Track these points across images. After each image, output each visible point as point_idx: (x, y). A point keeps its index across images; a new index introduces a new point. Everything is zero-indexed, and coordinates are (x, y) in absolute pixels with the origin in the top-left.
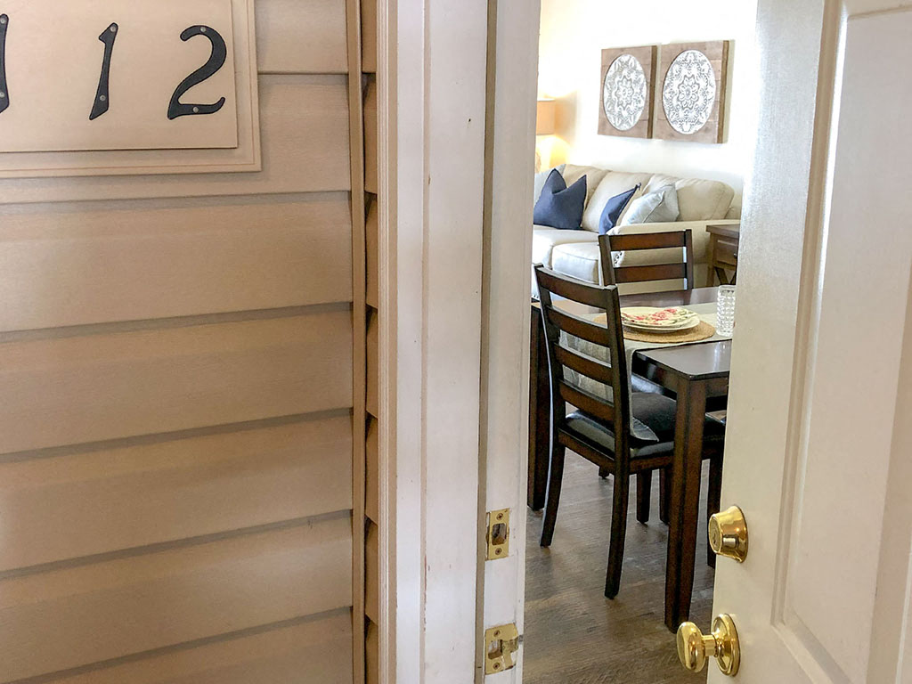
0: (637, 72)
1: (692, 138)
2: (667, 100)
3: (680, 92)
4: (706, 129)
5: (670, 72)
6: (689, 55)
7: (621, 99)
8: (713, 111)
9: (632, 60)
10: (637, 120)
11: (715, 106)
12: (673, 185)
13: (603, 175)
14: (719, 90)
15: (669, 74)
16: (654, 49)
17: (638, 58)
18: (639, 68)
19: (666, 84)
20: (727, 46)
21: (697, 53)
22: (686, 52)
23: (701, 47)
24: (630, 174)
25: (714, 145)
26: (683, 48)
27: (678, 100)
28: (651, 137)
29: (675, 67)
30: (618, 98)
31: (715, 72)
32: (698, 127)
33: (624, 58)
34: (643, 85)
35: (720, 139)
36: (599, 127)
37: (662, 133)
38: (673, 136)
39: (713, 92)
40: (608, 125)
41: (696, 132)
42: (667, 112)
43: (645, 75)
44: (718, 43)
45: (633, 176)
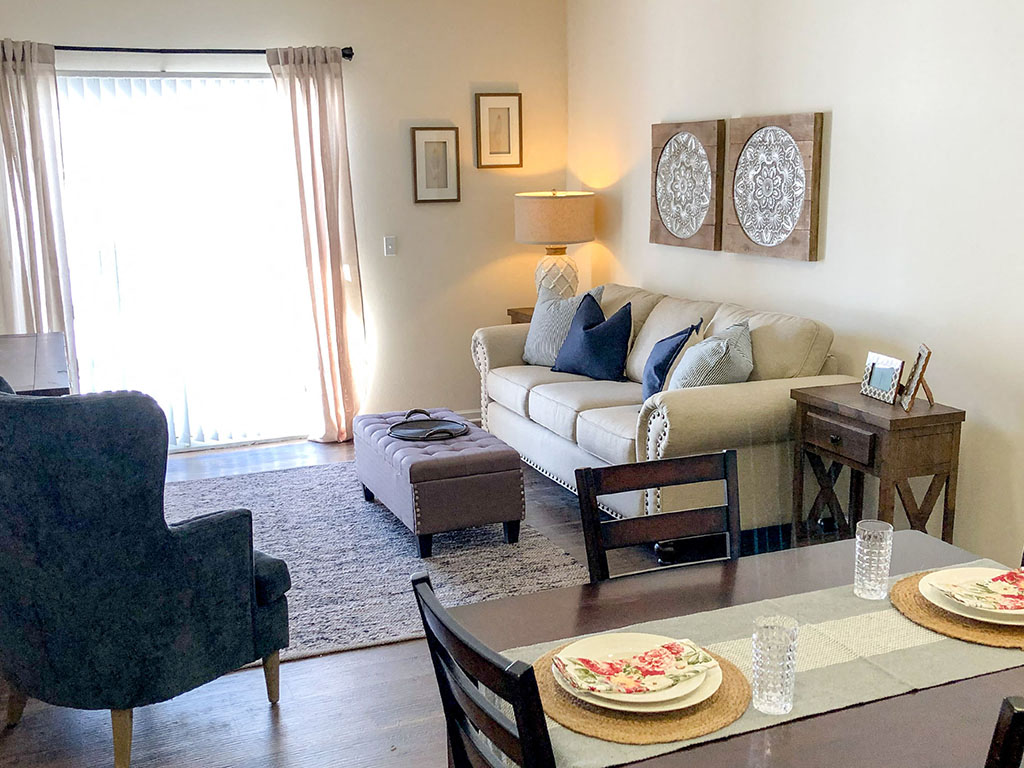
0: (699, 157)
1: (775, 252)
2: (740, 196)
3: (757, 187)
4: (793, 241)
5: (742, 157)
6: (769, 134)
7: (679, 194)
8: (803, 214)
9: (692, 140)
10: (700, 225)
11: (805, 207)
12: (745, 325)
13: (655, 301)
14: (810, 184)
15: (741, 160)
16: (722, 124)
17: (700, 138)
18: (702, 151)
19: (737, 175)
20: (820, 121)
21: (780, 131)
22: (764, 130)
23: (785, 122)
24: (689, 302)
25: (804, 263)
26: (760, 124)
27: (754, 197)
28: (721, 250)
29: (749, 151)
30: (675, 193)
31: (804, 158)
32: (784, 237)
33: (683, 138)
34: (706, 176)
35: (814, 254)
36: (652, 232)
37: (734, 243)
38: (748, 248)
39: (801, 188)
40: (662, 229)
41: (780, 245)
42: (739, 213)
43: (709, 161)
44: (807, 117)
45: (694, 306)
